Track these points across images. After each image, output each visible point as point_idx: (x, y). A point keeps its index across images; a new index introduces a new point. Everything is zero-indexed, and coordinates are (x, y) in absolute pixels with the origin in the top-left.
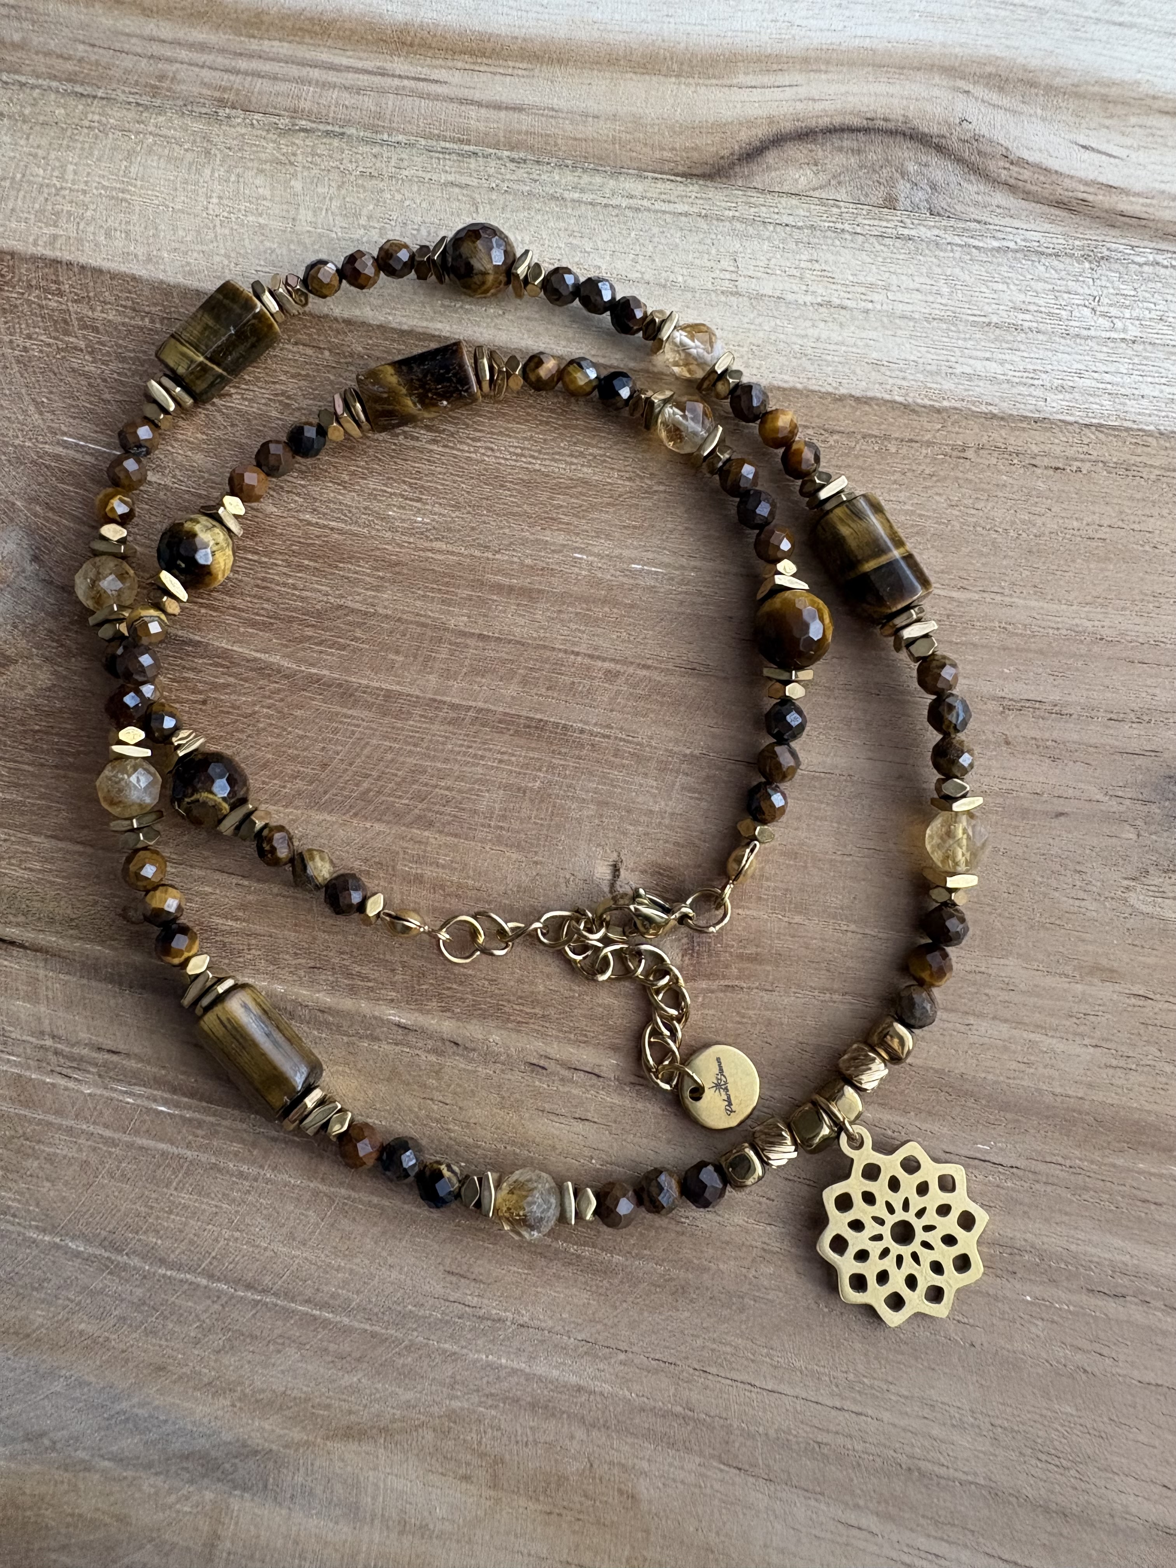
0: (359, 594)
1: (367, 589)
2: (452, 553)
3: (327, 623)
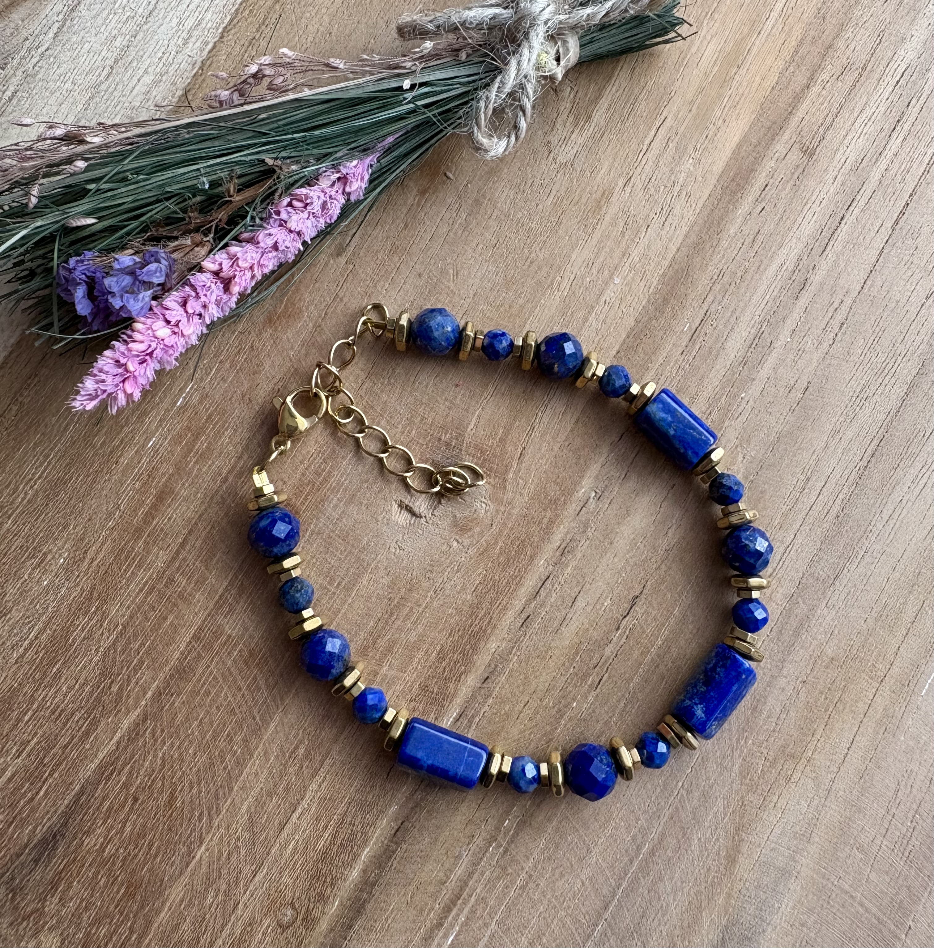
0: (102, 634)
1: (101, 626)
2: (103, 544)
3: (115, 670)
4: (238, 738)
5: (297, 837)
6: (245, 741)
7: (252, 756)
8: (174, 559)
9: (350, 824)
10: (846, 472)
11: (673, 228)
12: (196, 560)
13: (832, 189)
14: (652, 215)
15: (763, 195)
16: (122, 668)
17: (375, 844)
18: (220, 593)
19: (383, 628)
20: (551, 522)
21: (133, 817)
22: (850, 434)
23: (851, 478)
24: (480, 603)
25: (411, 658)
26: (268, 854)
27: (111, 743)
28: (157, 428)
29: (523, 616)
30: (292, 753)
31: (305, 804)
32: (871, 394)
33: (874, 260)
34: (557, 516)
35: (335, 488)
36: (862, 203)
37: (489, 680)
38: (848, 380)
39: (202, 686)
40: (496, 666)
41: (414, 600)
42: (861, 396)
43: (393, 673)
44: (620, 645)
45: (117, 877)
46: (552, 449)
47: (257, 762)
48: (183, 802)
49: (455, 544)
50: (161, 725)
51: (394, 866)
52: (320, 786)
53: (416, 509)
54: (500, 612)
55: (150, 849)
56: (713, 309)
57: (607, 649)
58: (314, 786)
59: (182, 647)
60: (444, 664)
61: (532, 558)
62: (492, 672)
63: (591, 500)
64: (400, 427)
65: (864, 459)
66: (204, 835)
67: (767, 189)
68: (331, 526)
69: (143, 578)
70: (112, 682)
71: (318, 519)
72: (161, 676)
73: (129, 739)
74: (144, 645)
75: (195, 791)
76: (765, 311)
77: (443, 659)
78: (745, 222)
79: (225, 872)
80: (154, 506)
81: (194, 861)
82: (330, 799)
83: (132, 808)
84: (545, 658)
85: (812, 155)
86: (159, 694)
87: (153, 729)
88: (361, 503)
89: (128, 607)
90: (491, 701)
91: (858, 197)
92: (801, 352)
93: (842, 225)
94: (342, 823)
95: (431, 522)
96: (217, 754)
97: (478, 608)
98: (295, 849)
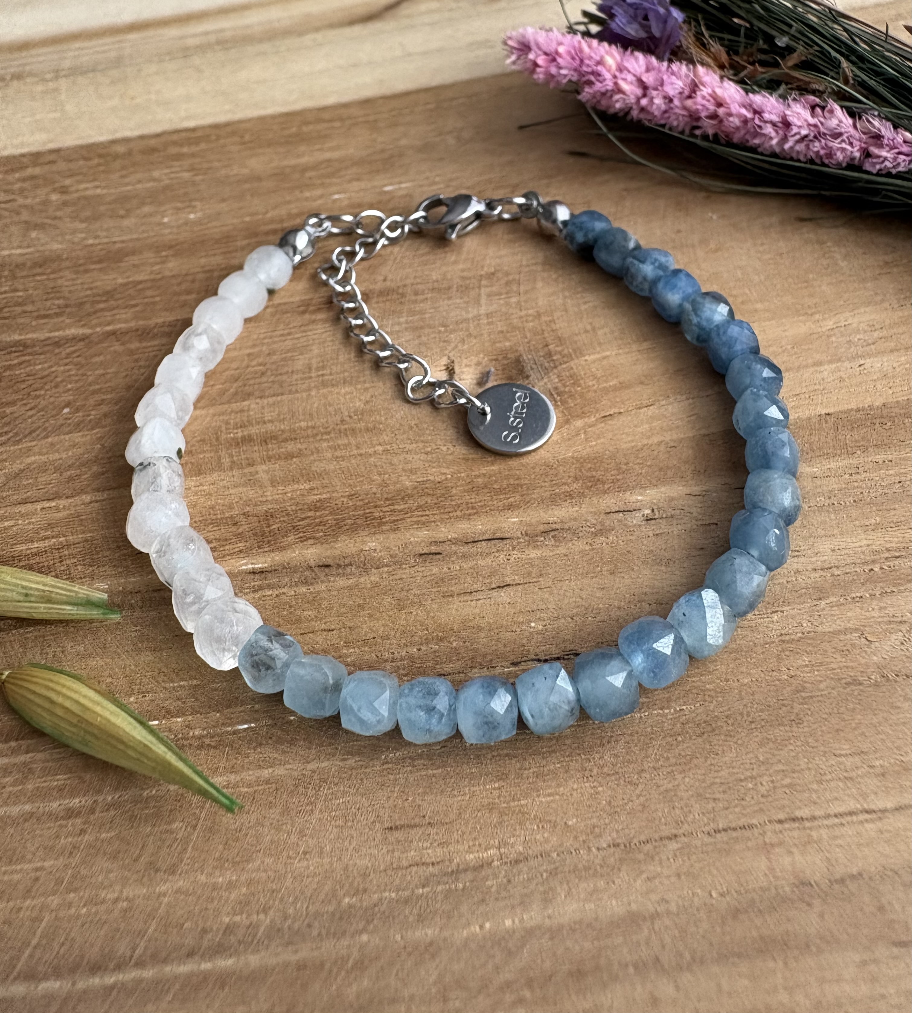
5: (20, 522)
20: (570, 495)
25: (294, 480)
29: (433, 549)
31: (63, 503)
34: (582, 495)
37: (327, 570)
40: (350, 564)
41: (361, 441)
43: (264, 477)
51: (29, 636)
54: (417, 523)
60: (310, 514)
61: (510, 507)
62: (339, 566)
63: (639, 514)
72: (132, 324)
73: (56, 342)
75: (30, 413)
77: (317, 509)
86: (113, 333)
87: (76, 350)
90: (303, 589)
97: (403, 499)
98: (5, 529)
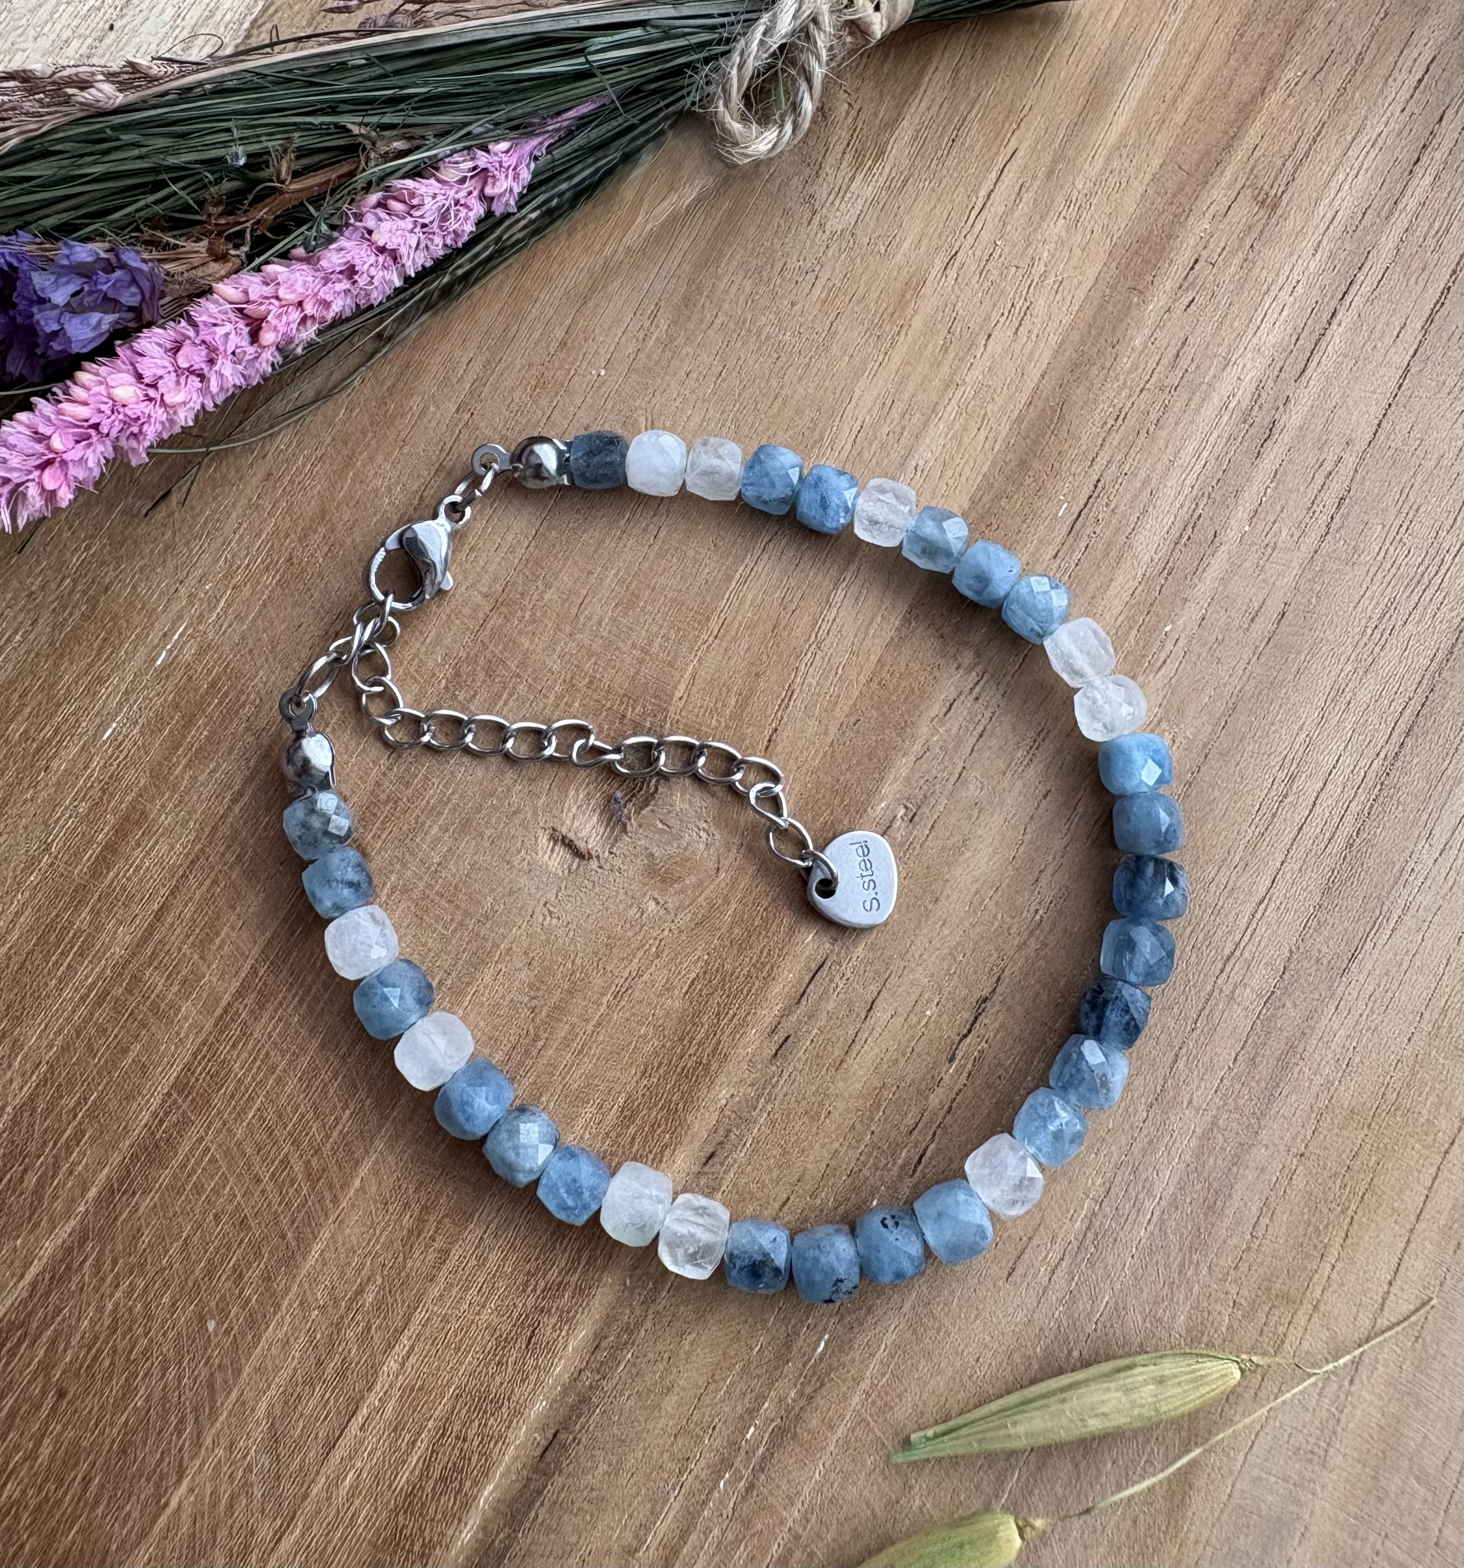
1: (10, 1066)
2: (17, 915)
3: (33, 1147)
4: (254, 1273)
5: (359, 1464)
6: (267, 1278)
7: (278, 1306)
8: (144, 940)
9: (457, 1438)
10: (1361, 764)
11: (1033, 337)
12: (183, 942)
13: (1312, 267)
14: (995, 316)
15: (1190, 279)
16: (45, 1143)
17: (503, 1475)
18: (223, 1003)
19: (521, 1063)
21: (55, 1428)
22: (1363, 697)
23: (1371, 775)
24: (697, 1014)
26: (305, 1497)
27: (21, 1285)
28: (120, 704)
29: (778, 1038)
30: (352, 1300)
31: (373, 1399)
32: (1400, 623)
33: (1393, 384)
35: (434, 808)
36: (1366, 289)
37: (716, 1159)
38: (1358, 597)
39: (189, 1176)
40: (729, 1131)
41: (579, 1011)
42: (1381, 627)
44: (956, 1089)
45: (22, 1546)
46: (826, 733)
47: (288, 1319)
48: (147, 1400)
49: (652, 905)
50: (112, 1251)
51: (540, 1519)
52: (403, 1365)
53: (581, 845)
54: (734, 1031)
55: (85, 1490)
56: (1107, 478)
57: (932, 1096)
58: (392, 1365)
59: (156, 1102)
60: (632, 1130)
61: (792, 930)
62: (720, 1143)
63: (899, 822)
64: (552, 697)
65: (1394, 739)
66: (186, 1460)
67: (1197, 267)
68: (426, 878)
69: (87, 977)
70: (25, 1171)
71: (404, 865)
72: (116, 1158)
73: (52, 1278)
74: (86, 1100)
75: (171, 1374)
76: (1202, 478)
77: (630, 1120)
78: (1159, 325)
79: (222, 1533)
80: (111, 848)
81: (168, 1511)
82: (420, 1389)
83: (54, 1409)
84: (818, 1114)
85: (1275, 206)
86: (109, 1192)
87: (98, 1260)
88: (481, 835)
89: (60, 1031)
91: (1360, 278)
92: (1269, 550)
93: (1334, 326)
94: (443, 1435)
95: (607, 867)
96: (213, 1304)
97: (693, 1024)
98: (354, 1487)
